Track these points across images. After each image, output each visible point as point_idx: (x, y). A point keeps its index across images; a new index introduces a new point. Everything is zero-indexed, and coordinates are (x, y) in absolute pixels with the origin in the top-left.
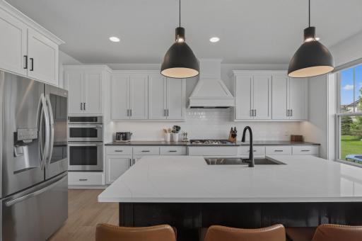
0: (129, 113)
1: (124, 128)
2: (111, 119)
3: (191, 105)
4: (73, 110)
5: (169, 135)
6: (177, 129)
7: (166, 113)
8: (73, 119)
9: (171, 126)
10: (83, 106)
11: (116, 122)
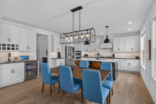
0: (87, 50)
1: (87, 53)
2: (84, 51)
3: (100, 48)
4: (76, 50)
5: (96, 55)
6: (99, 54)
7: (95, 50)
8: (76, 51)
9: (97, 53)
10: (78, 49)
11: (85, 52)
